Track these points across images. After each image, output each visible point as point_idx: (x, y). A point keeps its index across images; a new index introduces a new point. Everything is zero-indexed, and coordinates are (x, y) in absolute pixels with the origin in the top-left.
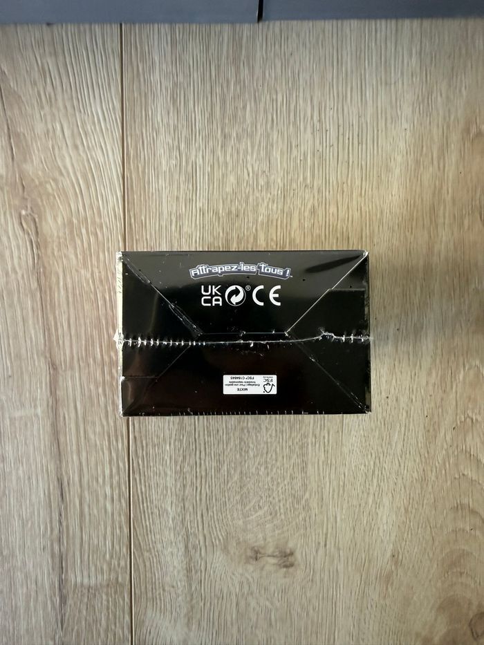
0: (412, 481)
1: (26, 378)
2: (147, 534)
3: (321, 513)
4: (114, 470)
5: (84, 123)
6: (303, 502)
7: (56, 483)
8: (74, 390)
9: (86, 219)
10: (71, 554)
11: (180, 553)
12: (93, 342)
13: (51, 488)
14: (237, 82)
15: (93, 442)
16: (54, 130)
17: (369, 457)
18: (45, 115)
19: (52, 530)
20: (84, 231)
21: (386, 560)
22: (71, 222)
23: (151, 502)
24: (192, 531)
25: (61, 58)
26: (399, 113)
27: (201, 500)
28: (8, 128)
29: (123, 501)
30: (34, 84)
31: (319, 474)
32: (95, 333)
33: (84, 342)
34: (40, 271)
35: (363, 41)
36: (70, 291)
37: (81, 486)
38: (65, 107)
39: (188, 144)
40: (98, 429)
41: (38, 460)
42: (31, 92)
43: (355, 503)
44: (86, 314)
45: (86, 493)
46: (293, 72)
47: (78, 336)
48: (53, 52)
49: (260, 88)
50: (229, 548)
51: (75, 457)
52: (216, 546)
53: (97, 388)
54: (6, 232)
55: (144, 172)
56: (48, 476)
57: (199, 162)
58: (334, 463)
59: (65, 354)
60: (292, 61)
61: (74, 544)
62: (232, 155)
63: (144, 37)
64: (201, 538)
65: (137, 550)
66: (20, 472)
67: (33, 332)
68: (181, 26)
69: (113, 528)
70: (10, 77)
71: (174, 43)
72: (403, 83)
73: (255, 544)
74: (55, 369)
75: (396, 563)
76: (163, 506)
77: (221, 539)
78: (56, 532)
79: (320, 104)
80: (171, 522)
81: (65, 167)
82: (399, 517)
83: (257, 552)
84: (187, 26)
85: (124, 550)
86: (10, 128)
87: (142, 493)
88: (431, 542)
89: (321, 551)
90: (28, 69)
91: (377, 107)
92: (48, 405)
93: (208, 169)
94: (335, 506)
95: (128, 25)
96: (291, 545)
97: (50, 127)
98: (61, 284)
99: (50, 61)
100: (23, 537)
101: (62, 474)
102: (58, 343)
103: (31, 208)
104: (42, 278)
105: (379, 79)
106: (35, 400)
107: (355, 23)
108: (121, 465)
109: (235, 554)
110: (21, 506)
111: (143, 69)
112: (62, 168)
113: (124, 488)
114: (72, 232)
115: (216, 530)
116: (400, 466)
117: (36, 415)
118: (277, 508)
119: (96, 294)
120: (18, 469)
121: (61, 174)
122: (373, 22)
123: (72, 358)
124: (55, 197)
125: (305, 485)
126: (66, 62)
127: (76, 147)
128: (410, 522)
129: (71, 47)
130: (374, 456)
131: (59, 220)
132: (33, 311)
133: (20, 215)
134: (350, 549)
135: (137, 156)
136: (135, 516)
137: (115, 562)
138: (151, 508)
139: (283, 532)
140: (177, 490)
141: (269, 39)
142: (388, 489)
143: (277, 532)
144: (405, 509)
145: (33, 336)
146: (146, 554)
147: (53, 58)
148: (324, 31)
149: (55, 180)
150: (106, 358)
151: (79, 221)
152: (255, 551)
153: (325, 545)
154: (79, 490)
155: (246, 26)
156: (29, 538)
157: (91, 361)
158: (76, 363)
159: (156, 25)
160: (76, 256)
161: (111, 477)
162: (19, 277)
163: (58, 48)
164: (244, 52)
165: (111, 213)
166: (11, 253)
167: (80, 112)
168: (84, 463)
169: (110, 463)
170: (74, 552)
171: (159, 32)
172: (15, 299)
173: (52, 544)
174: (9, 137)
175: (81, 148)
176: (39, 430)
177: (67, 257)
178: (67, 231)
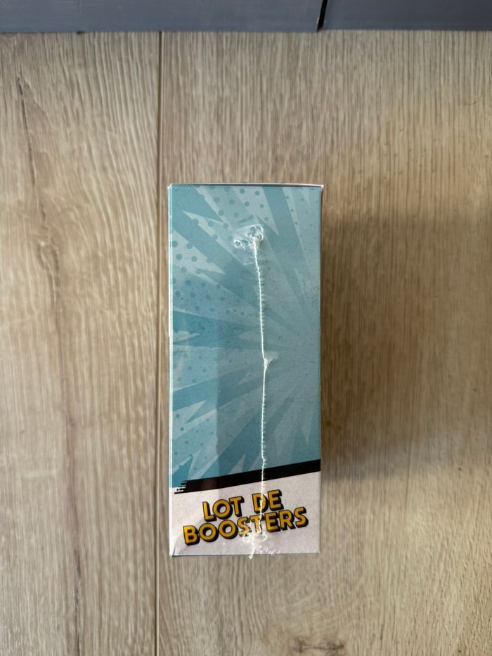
0: (485, 567)
1: (40, 433)
2: (175, 618)
3: (378, 601)
4: (139, 544)
5: (114, 141)
6: (357, 588)
7: (73, 555)
8: (94, 450)
9: (113, 252)
10: (88, 635)
11: (213, 641)
12: (118, 394)
13: (67, 560)
14: (292, 97)
15: (115, 510)
16: (80, 150)
17: (436, 537)
18: (71, 133)
19: (67, 607)
20: (110, 267)
22: (96, 256)
23: (180, 582)
24: (227, 617)
25: (91, 70)
26: (479, 137)
27: (238, 581)
28: (30, 149)
29: (148, 579)
30: (61, 98)
31: (377, 557)
32: (120, 384)
33: (107, 395)
34: (60, 313)
35: (438, 55)
36: (93, 335)
37: (101, 560)
38: (94, 124)
40: (121, 496)
41: (53, 528)
42: (56, 106)
43: (417, 590)
44: (111, 362)
45: (106, 570)
46: (357, 88)
47: (100, 387)
48: (82, 61)
49: (319, 105)
50: (270, 637)
51: (94, 527)
52: (255, 634)
53: (120, 448)
54: (23, 266)
56: (64, 547)
58: (395, 543)
59: (85, 408)
60: (355, 76)
61: (92, 624)
63: (186, 47)
64: (237, 625)
65: (163, 635)
66: (33, 541)
67: (49, 381)
68: (229, 34)
69: (136, 610)
70: (34, 91)
71: (220, 54)
72: (484, 104)
73: (301, 634)
74: (73, 425)
76: (194, 586)
77: (261, 628)
78: (72, 610)
79: (388, 124)
80: (202, 605)
81: (91, 192)
82: (468, 608)
83: (301, 643)
84: (236, 34)
85: (149, 635)
86: (32, 147)
87: (170, 571)
89: (376, 645)
90: (55, 82)
91: (454, 130)
92: (64, 467)
94: (394, 594)
95: (169, 34)
96: (341, 636)
97: (76, 146)
98: (83, 326)
99: (79, 73)
100: (36, 614)
101: (78, 547)
102: (77, 395)
103: (52, 239)
104: (62, 319)
105: (456, 98)
106: (49, 460)
107: (429, 34)
108: (146, 538)
109: (275, 644)
110: (33, 579)
111: (184, 83)
112: (88, 194)
114: (96, 267)
115: (255, 618)
116: (471, 548)
117: (51, 478)
118: (327, 594)
119: (123, 340)
120: (29, 538)
121: (86, 199)
122: (450, 34)
123: (93, 413)
124: (78, 227)
125: (360, 570)
126: (97, 75)
127: (104, 169)
128: (480, 613)
129: (103, 57)
130: (441, 536)
131: (83, 253)
133: (39, 248)
134: (409, 643)
136: (162, 598)
137: (138, 647)
138: (180, 590)
139: (333, 622)
140: (211, 569)
141: (329, 51)
142: (457, 575)
143: (325, 621)
144: (475, 599)
145: (50, 386)
146: (174, 641)
147: (83, 70)
148: (393, 43)
149: (79, 207)
150: (132, 414)
151: (105, 255)
152: (299, 641)
153: (381, 638)
154: (98, 565)
155: (304, 35)
156: (41, 615)
157: (115, 417)
158: (97, 419)
159: (200, 34)
160: (101, 295)
161: (135, 551)
162: (36, 318)
163: (89, 58)
164: (300, 64)
165: (143, 247)
166: (28, 289)
167: (111, 130)
168: (104, 534)
169: (134, 535)
170: (92, 634)
171: (204, 42)
172: (31, 343)
173: (67, 624)
174: (31, 159)
175: (110, 170)
176: (54, 493)
177: (90, 296)
178: (91, 266)
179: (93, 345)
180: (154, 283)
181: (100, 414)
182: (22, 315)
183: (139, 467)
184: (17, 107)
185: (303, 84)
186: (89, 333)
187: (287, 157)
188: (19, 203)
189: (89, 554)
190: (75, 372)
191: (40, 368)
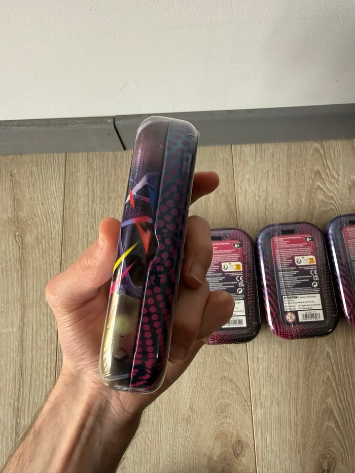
1: (10, 312)
4: (49, 360)
5: (47, 193)
7: (19, 367)
8: (33, 318)
9: (45, 236)
10: (23, 408)
13: (17, 370)
14: (115, 175)
15: (39, 345)
16: (34, 197)
18: (31, 191)
20: (43, 241)
21: (186, 409)
22: (38, 238)
28: (14, 197)
29: (52, 377)
30: (27, 178)
34: (22, 260)
36: (35, 269)
37: (31, 369)
38: (40, 187)
39: (93, 202)
40: (43, 338)
41: (12, 355)
42: (25, 181)
45: (34, 373)
47: (37, 291)
48: (36, 164)
49: (125, 177)
51: (30, 353)
53: (44, 317)
54: (8, 242)
55: (72, 215)
56: (16, 364)
57: (98, 209)
59: (30, 300)
61: (25, 403)
62: (112, 206)
63: (76, 158)
67: (16, 289)
68: (92, 153)
70: (17, 176)
71: (88, 160)
74: (24, 308)
75: (192, 411)
78: (17, 395)
82: (193, 384)
84: (94, 153)
88: (209, 398)
92: (19, 326)
93: (101, 212)
95: (69, 153)
97: (32, 196)
98: (31, 265)
99: (35, 169)
101: (22, 363)
102: (27, 294)
103: (21, 232)
104: (23, 262)
106: (13, 323)
108: (52, 357)
111: (75, 171)
112: (36, 213)
113: (53, 370)
114: (38, 242)
117: (13, 331)
121: (35, 216)
123: (33, 301)
124: (31, 226)
127: (43, 204)
131: (33, 237)
132: (17, 279)
133: (15, 235)
135: (70, 207)
144: (195, 380)
145: (16, 291)
147: (36, 167)
149: (32, 219)
151: (42, 237)
154: (31, 372)
155: (119, 152)
157: (42, 303)
158: (35, 304)
159: (81, 153)
160: (39, 253)
161: (47, 364)
162: (12, 263)
163: (39, 163)
164: (118, 162)
165: (57, 233)
166: (10, 252)
167: (46, 189)
168: (34, 357)
169: (47, 356)
170: (25, 407)
171: (82, 156)
172: (9, 273)
173: (14, 402)
174: (14, 201)
175: (45, 205)
176: (14, 339)
177: (35, 254)
178: (36, 241)
179: (35, 273)
180: (60, 247)
181: (36, 303)
182: (7, 262)
183: (51, 324)
184: (10, 181)
185: (119, 169)
186: (33, 268)
187: (113, 197)
188: (9, 218)
189: (27, 367)
190: (27, 285)
191: (12, 284)
